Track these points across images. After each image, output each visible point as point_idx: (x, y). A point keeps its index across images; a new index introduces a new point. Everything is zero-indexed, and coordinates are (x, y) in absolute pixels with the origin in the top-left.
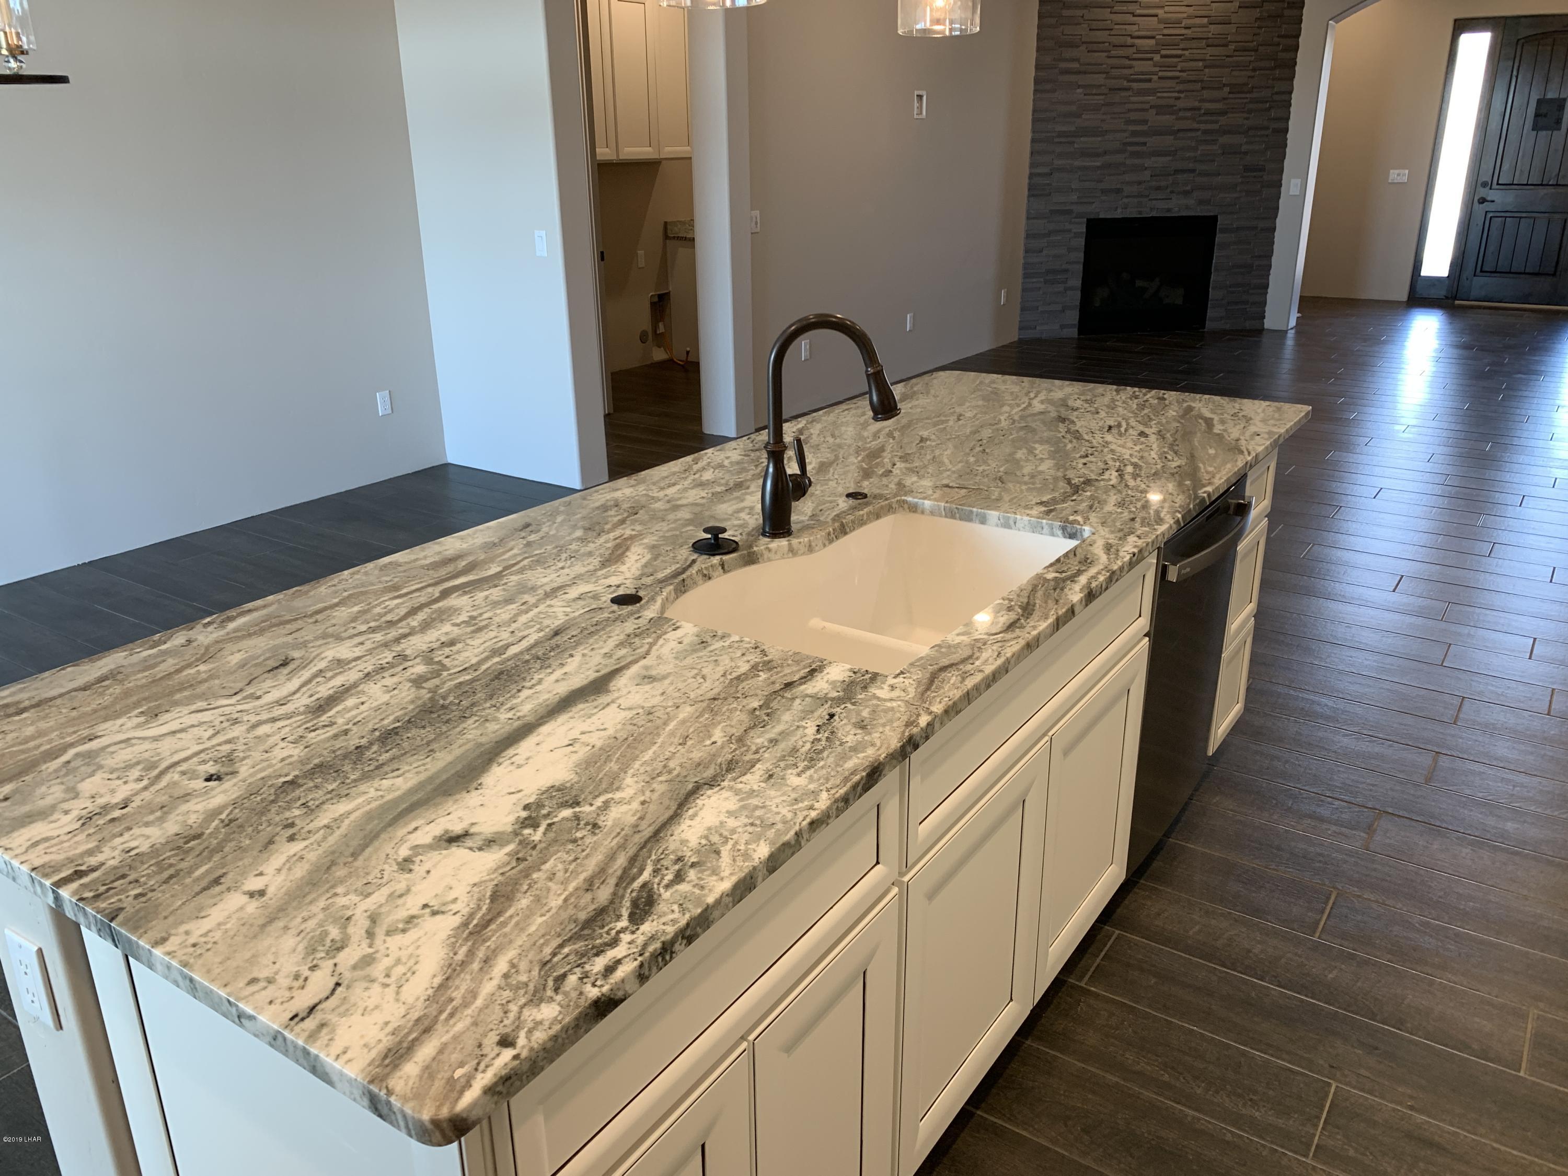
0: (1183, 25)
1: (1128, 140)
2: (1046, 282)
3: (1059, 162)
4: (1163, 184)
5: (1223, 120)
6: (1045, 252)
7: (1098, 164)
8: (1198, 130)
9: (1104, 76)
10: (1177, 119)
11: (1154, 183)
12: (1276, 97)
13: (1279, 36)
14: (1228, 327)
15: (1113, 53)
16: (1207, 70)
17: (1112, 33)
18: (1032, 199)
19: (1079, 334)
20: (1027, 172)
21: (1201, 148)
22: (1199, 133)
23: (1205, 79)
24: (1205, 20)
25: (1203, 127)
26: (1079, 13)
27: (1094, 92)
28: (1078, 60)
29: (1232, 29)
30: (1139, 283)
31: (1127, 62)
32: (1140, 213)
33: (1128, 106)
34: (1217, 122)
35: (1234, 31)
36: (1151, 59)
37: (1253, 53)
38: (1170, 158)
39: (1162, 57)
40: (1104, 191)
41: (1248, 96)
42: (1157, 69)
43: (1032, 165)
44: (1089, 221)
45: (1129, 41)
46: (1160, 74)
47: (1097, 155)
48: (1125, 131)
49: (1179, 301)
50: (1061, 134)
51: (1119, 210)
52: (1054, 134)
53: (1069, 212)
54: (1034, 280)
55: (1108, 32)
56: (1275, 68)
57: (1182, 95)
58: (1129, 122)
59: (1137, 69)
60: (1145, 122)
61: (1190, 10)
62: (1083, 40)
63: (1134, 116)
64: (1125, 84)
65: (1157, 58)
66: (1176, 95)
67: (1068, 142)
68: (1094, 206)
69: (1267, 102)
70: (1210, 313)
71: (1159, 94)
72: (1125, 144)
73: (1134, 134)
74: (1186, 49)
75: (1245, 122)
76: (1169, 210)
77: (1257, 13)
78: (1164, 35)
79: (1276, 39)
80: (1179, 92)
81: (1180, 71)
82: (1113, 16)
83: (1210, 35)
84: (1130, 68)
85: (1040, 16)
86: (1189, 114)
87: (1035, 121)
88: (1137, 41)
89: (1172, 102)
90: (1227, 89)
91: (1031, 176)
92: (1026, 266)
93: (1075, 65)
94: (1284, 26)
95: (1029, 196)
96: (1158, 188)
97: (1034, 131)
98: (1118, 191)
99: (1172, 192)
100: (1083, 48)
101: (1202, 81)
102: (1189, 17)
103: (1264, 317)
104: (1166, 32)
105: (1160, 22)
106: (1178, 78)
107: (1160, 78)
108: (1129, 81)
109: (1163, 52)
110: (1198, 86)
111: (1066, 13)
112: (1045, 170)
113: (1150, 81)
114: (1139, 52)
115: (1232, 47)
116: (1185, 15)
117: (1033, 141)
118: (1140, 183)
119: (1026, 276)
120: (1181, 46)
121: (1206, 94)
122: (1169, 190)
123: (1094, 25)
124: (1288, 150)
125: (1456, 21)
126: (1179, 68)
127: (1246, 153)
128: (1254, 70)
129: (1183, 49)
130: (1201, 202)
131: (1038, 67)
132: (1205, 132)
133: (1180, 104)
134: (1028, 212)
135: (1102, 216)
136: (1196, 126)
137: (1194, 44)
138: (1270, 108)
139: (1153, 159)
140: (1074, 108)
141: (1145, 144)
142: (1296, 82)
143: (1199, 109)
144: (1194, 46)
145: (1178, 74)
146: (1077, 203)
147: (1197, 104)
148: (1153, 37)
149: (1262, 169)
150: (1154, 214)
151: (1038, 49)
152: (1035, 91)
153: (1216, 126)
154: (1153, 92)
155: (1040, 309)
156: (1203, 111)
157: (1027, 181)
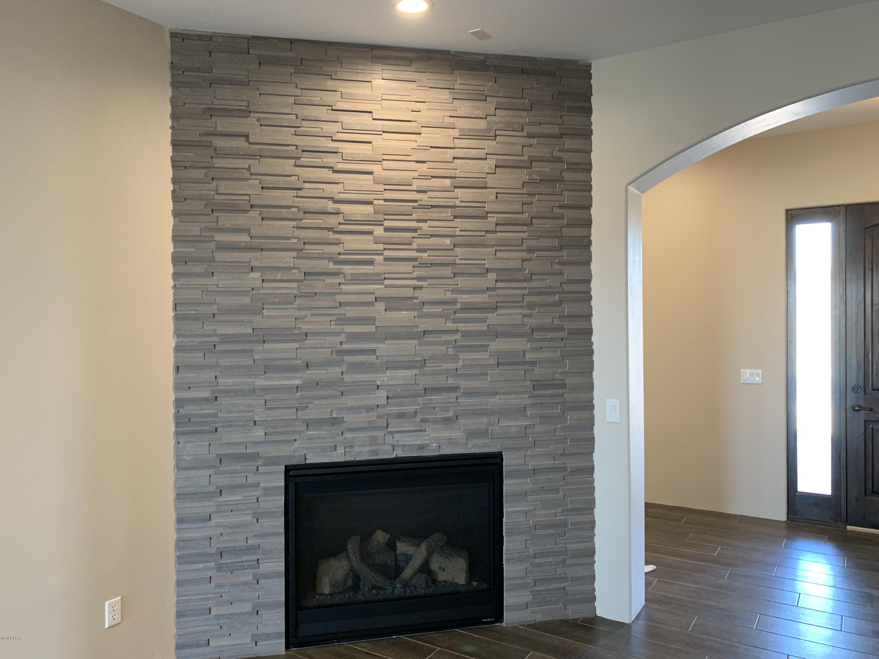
0: (414, 187)
1: (345, 347)
2: (220, 568)
3: (226, 382)
4: (410, 409)
5: (492, 318)
6: (214, 521)
7: (297, 382)
8: (456, 331)
9: (295, 254)
10: (419, 317)
11: (394, 409)
12: (566, 287)
13: (560, 207)
14: (539, 617)
15: (307, 221)
16: (458, 250)
17: (300, 193)
18: (182, 439)
19: (287, 647)
20: (171, 396)
21: (462, 356)
22: (458, 336)
23: (458, 261)
24: (448, 182)
25: (461, 326)
26: (244, 163)
27: (279, 276)
28: (247, 230)
29: (489, 195)
30: (402, 547)
31: (331, 236)
32: (376, 452)
33: (340, 298)
34: (484, 320)
35: (493, 197)
36: (371, 233)
37: (525, 228)
38: (416, 371)
39: (387, 230)
40: (308, 424)
41: (525, 285)
42: (381, 247)
43: (178, 387)
44: (288, 469)
45: (331, 206)
46: (387, 253)
47: (293, 369)
48: (338, 334)
49: (461, 579)
50: (226, 339)
51: (340, 450)
52: (215, 339)
53: (255, 456)
54: (200, 566)
55: (294, 193)
56: (561, 248)
57: (425, 284)
58: (343, 320)
59: (347, 246)
60: (370, 320)
61: (423, 168)
62: (252, 202)
63: (351, 312)
64: (331, 266)
65: (379, 231)
66: (415, 282)
67: (242, 351)
68: (296, 445)
69: (554, 293)
70: (509, 599)
71: (387, 282)
72: (341, 352)
73: (352, 337)
74: (425, 221)
75: (526, 320)
76: (422, 447)
77: (523, 175)
78: (386, 200)
79: (556, 210)
80: (419, 279)
81: (418, 250)
82: (299, 171)
83: (458, 202)
84: (338, 244)
85: (176, 165)
86: (438, 309)
87: (177, 318)
88: (343, 208)
89: (409, 292)
90: (492, 276)
91: (179, 403)
92: (180, 544)
93: (245, 238)
94: (566, 193)
95: (177, 434)
96: (401, 416)
97: (178, 333)
98: (335, 422)
99: (423, 421)
100: (255, 213)
101: (453, 264)
102: (422, 177)
103: (594, 599)
104: (389, 195)
105: (376, 182)
106: (415, 259)
107: (386, 259)
108: (337, 262)
109: (387, 224)
110: (448, 271)
111: (219, 162)
112: (206, 394)
113: (371, 263)
114: (348, 222)
115: (493, 219)
116: (416, 174)
117: (178, 349)
118: (369, 409)
119: (181, 560)
120: (414, 216)
121: (462, 282)
122: (418, 418)
123: (269, 181)
124: (595, 358)
125: (787, 211)
126: (414, 246)
127: (533, 363)
128: (530, 250)
129: (418, 221)
130: (471, 434)
131: (176, 239)
132: (466, 334)
133: (423, 295)
134: (179, 459)
135: (311, 459)
136: (450, 325)
137: (435, 214)
138: (561, 302)
139: (389, 373)
140: (247, 300)
141: (373, 351)
142: (594, 267)
143: (454, 302)
144: (435, 216)
145: (414, 254)
146: (261, 443)
147: (449, 295)
148: (370, 203)
149: (563, 386)
150: (399, 453)
151: (176, 214)
152: (176, 275)
153: (482, 327)
154: (378, 278)
155: (214, 612)
156: (459, 306)
157: (172, 410)
